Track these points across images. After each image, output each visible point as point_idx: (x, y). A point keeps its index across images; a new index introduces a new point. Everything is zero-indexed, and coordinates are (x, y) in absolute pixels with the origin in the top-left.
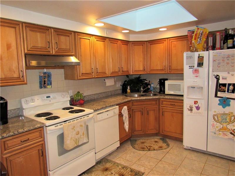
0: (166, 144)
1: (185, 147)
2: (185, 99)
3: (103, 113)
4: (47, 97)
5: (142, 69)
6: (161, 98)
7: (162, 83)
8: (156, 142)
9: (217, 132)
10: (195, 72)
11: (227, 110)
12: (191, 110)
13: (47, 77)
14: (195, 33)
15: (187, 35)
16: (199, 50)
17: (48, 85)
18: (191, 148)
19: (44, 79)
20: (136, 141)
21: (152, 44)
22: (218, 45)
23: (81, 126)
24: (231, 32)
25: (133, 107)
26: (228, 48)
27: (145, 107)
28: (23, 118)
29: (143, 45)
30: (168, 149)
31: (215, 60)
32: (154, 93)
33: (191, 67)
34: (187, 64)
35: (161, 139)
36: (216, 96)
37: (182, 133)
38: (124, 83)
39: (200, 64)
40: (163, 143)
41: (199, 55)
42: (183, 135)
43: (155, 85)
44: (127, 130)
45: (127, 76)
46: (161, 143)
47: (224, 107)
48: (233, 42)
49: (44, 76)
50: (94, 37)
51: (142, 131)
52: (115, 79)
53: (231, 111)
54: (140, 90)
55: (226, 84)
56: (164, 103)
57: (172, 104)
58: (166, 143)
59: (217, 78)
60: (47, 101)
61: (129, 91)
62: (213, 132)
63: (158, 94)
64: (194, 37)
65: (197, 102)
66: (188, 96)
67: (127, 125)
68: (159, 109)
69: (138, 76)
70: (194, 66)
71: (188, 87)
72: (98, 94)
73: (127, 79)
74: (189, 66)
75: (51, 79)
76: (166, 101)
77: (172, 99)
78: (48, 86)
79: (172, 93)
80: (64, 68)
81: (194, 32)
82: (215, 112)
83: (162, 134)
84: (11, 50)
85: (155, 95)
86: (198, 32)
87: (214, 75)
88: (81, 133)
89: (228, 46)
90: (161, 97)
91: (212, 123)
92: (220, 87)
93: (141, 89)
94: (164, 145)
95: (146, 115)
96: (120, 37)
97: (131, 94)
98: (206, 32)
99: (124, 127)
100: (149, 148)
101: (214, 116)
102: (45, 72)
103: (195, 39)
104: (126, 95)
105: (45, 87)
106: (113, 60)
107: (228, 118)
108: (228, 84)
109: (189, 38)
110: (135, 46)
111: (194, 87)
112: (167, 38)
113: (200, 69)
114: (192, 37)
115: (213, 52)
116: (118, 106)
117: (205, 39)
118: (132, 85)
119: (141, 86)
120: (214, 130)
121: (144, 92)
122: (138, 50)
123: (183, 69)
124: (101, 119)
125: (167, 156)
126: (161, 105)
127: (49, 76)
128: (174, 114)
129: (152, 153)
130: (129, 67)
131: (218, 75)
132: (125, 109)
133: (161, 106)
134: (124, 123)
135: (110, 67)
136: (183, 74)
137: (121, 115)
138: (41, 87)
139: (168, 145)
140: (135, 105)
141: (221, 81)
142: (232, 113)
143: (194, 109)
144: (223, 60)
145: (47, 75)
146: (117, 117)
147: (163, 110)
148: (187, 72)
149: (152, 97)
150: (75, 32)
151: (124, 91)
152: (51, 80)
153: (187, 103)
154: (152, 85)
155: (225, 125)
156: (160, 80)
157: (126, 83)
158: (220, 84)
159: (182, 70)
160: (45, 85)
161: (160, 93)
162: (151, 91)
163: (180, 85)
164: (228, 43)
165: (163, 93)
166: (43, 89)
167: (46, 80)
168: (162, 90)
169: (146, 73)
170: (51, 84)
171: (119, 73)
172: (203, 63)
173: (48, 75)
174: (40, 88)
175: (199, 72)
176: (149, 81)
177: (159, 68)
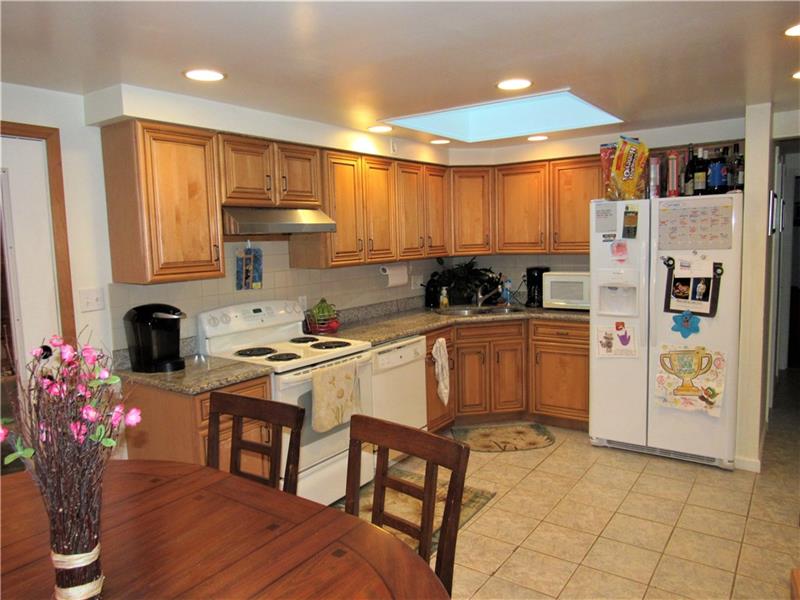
0: (546, 437)
1: (594, 441)
2: (593, 317)
3: (389, 351)
4: (256, 311)
5: (479, 240)
6: (532, 318)
7: (534, 279)
8: (520, 433)
9: (670, 398)
10: (618, 251)
11: (693, 342)
12: (608, 345)
13: (252, 263)
14: (618, 153)
15: (599, 155)
16: (627, 196)
17: (253, 282)
18: (609, 442)
19: (246, 265)
20: (466, 431)
21: (508, 175)
22: (672, 185)
23: (348, 378)
24: (701, 154)
25: (459, 341)
26: (696, 193)
27: (490, 342)
28: (203, 359)
29: (483, 177)
30: (551, 448)
31: (663, 222)
32: (513, 307)
33: (607, 238)
34: (597, 231)
35: (532, 426)
36: (667, 308)
37: (586, 410)
38: (429, 278)
39: (630, 232)
40: (538, 435)
41: (627, 208)
42: (588, 414)
43: (514, 283)
44: (446, 401)
45: (440, 260)
46: (532, 436)
47: (685, 336)
48: (707, 177)
49: (247, 259)
50: (364, 158)
51: (484, 405)
52: (411, 267)
53: (702, 345)
54: (474, 299)
55: (688, 280)
56: (541, 330)
57: (562, 334)
58: (545, 435)
59: (670, 264)
60: (256, 321)
61: (444, 299)
62: (660, 398)
63: (524, 308)
64: (615, 162)
65: (623, 324)
66: (600, 309)
67: (446, 388)
68: (527, 349)
69: (468, 261)
70: (615, 236)
71: (602, 288)
72: (366, 307)
73: (440, 270)
74: (604, 236)
75: (261, 267)
76: (547, 326)
77: (560, 320)
78: (254, 284)
79: (561, 304)
80: (289, 240)
81: (615, 148)
82: (665, 347)
83: (535, 414)
84: (196, 197)
85: (515, 311)
86: (626, 151)
87: (662, 258)
88: (347, 396)
89: (696, 188)
90: (533, 315)
91: (658, 375)
92: (677, 286)
93: (477, 296)
94: (542, 440)
95: (492, 362)
96: (426, 156)
97: (452, 308)
98: (643, 153)
99: (437, 394)
100: (502, 445)
101: (663, 357)
102: (249, 250)
103: (618, 168)
104: (438, 310)
105: (248, 286)
106: (406, 218)
107: (695, 361)
108: (695, 279)
109: (604, 163)
110: (463, 180)
111: (616, 288)
112: (550, 160)
113: (629, 242)
114: (610, 162)
115: (660, 202)
116: (424, 337)
117: (641, 170)
118: (452, 285)
119: (477, 286)
120: (661, 393)
121: (486, 303)
122: (471, 189)
123: (589, 242)
124: (386, 366)
125: (550, 460)
126: (532, 337)
128: (567, 358)
129: (511, 456)
130: (446, 235)
131: (670, 259)
132: (441, 345)
133: (534, 340)
134: (437, 383)
135: (402, 235)
136: (588, 254)
137: (431, 361)
138: (239, 287)
139: (552, 440)
140: (464, 337)
141: (679, 273)
142: (703, 349)
143: (616, 342)
144: (682, 222)
145: (251, 256)
146: (422, 366)
147: (538, 350)
148: (599, 249)
149: (506, 315)
150: (322, 149)
151: (431, 301)
152: (262, 270)
153: (599, 328)
154: (508, 285)
155: (687, 378)
156: (530, 271)
157: (436, 278)
158: (677, 280)
159: (587, 243)
160: (247, 281)
161: (528, 305)
162: (505, 301)
163: (582, 283)
164: (696, 180)
165: (538, 307)
166: (244, 292)
167: (251, 268)
168: (534, 299)
169: (490, 252)
170: (260, 279)
171: (422, 252)
172: (635, 228)
173: (255, 257)
174: (237, 289)
175: (626, 250)
176: (500, 275)
177: (527, 238)
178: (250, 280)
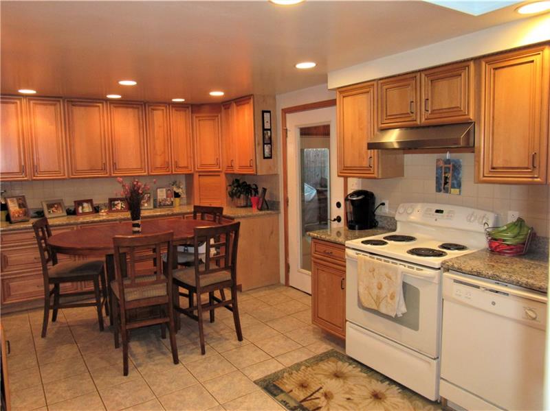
3: (478, 287)
4: (437, 211)
13: (451, 171)
17: (453, 187)
19: (445, 173)
49: (445, 168)
60: (431, 219)
75: (460, 175)
78: (452, 190)
102: (449, 160)
105: (447, 191)
127: (456, 168)
138: (439, 190)
145: (451, 166)
152: (460, 179)
160: (446, 186)
166: (442, 195)
167: (449, 175)
170: (459, 186)
173: (454, 166)
174: (437, 191)
178: (449, 186)
